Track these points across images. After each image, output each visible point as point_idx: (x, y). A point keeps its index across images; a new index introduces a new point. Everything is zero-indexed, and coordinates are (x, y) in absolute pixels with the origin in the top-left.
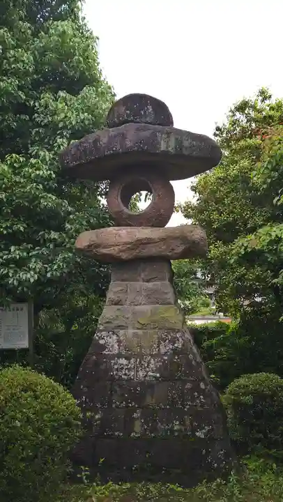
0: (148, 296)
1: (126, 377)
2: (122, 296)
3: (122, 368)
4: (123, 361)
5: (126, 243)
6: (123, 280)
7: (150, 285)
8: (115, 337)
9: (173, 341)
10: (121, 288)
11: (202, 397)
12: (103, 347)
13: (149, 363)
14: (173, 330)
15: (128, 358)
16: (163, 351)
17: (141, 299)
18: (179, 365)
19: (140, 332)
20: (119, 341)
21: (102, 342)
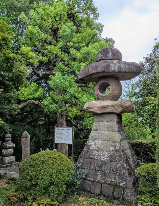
0: (107, 128)
1: (96, 158)
2: (98, 127)
3: (95, 155)
4: (96, 152)
5: (98, 107)
6: (99, 121)
7: (108, 124)
8: (94, 143)
9: (115, 146)
10: (97, 124)
11: (124, 170)
12: (90, 146)
13: (105, 154)
14: (116, 142)
15: (98, 151)
16: (111, 150)
17: (105, 129)
18: (116, 156)
19: (103, 142)
20: (95, 144)
21: (89, 144)
